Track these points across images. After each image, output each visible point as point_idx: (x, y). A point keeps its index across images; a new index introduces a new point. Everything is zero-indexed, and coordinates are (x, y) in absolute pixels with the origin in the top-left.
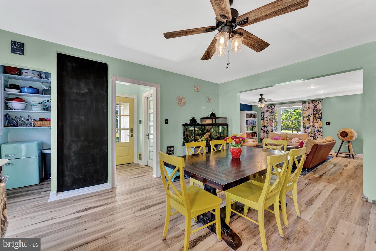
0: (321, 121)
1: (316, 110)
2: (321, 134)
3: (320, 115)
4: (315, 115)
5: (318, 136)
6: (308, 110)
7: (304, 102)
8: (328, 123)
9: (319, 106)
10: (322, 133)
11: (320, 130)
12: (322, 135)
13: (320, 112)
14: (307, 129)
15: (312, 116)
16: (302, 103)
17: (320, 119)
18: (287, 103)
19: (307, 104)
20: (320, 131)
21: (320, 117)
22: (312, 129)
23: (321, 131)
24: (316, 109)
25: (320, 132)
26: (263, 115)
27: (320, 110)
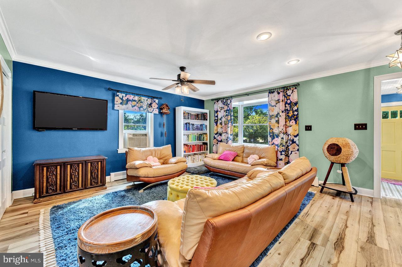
0: (296, 123)
1: (289, 104)
2: (297, 148)
3: (296, 113)
4: (288, 113)
5: (292, 152)
6: (277, 104)
7: (271, 91)
8: (308, 128)
9: (294, 97)
10: (298, 146)
11: (296, 139)
12: (298, 150)
13: (295, 108)
14: (276, 139)
15: (283, 115)
16: (267, 93)
17: (296, 119)
18: (247, 94)
19: (276, 93)
20: (295, 142)
21: (295, 116)
22: (282, 138)
23: (297, 142)
24: (289, 101)
25: (294, 144)
26: (216, 115)
27: (296, 104)
